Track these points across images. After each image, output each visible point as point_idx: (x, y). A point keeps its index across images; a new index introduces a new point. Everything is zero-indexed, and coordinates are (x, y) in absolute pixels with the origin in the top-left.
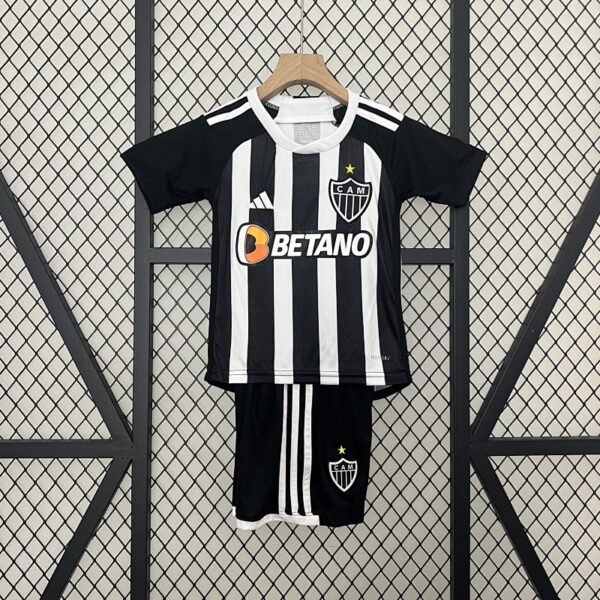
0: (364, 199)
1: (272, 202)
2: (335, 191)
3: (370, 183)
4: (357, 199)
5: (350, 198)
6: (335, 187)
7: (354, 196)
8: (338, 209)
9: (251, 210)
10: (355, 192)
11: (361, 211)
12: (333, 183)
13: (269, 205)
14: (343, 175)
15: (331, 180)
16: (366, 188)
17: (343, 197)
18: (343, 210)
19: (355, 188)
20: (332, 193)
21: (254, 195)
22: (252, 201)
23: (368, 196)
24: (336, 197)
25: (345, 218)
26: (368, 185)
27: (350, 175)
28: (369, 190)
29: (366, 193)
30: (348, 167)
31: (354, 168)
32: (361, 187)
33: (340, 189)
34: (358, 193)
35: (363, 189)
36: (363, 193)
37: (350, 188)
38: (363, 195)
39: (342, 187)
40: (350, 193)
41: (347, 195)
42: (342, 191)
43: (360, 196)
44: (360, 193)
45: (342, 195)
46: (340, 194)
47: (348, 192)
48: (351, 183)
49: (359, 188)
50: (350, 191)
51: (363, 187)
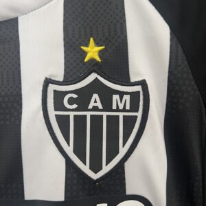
0: (130, 122)
2: (59, 106)
3: (143, 84)
4: (113, 121)
5: (96, 120)
6: (59, 96)
7: (105, 114)
8: (69, 150)
10: (107, 106)
11: (123, 151)
12: (52, 87)
14: (75, 66)
15: (48, 82)
16: (134, 96)
17: (80, 121)
18: (80, 152)
19: (106, 95)
20: (52, 113)
23: (139, 114)
24: (64, 122)
25: (86, 169)
26: (138, 88)
27: (93, 66)
28: (140, 99)
29: (134, 107)
30: (87, 45)
31: (102, 48)
32: (122, 94)
33: (71, 101)
34: (114, 107)
35: (127, 97)
36: (128, 107)
37: (95, 96)
38: (128, 111)
39: (75, 96)
40: (95, 109)
41: (88, 114)
42: (75, 106)
43: (121, 115)
44: (121, 107)
45: (75, 116)
46: (72, 114)
47: (90, 107)
48: (96, 86)
49: (116, 97)
50: (95, 104)
51: (127, 93)
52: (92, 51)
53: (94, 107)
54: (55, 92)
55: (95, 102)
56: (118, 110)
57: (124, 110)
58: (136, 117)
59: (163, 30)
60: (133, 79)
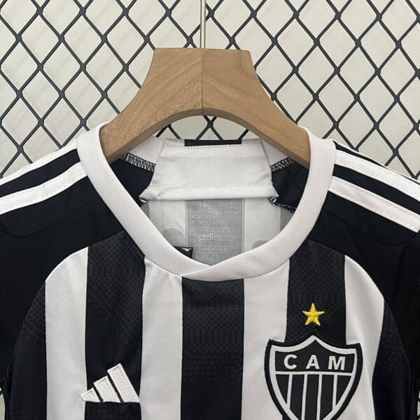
0: (343, 382)
1: (137, 389)
2: (280, 366)
3: (358, 347)
4: (328, 380)
5: (314, 379)
6: (280, 356)
7: (321, 374)
8: (286, 407)
9: (89, 405)
10: (324, 366)
11: (336, 408)
12: (274, 349)
13: (129, 395)
14: (296, 330)
15: (271, 343)
16: (349, 358)
17: (298, 380)
18: (296, 409)
19: (324, 356)
20: (273, 373)
21: (95, 372)
22: (90, 385)
23: (353, 375)
24: (282, 381)
26: (353, 351)
27: (313, 329)
29: (349, 368)
30: (308, 310)
31: (322, 313)
32: (338, 356)
33: (291, 362)
34: (330, 368)
35: (342, 359)
36: (342, 368)
37: (314, 357)
38: (342, 371)
39: (295, 357)
40: (313, 369)
41: (306, 374)
42: (294, 366)
43: (336, 374)
44: (336, 368)
45: (294, 376)
46: (291, 374)
47: (308, 367)
48: (314, 348)
49: (332, 358)
50: (313, 365)
51: (343, 355)
52: (313, 315)
53: (311, 367)
54: (277, 352)
55: (313, 362)
56: (333, 370)
57: (339, 370)
58: (350, 377)
59: (378, 299)
60: (349, 343)
